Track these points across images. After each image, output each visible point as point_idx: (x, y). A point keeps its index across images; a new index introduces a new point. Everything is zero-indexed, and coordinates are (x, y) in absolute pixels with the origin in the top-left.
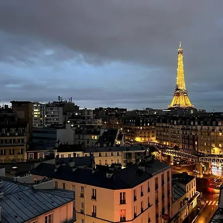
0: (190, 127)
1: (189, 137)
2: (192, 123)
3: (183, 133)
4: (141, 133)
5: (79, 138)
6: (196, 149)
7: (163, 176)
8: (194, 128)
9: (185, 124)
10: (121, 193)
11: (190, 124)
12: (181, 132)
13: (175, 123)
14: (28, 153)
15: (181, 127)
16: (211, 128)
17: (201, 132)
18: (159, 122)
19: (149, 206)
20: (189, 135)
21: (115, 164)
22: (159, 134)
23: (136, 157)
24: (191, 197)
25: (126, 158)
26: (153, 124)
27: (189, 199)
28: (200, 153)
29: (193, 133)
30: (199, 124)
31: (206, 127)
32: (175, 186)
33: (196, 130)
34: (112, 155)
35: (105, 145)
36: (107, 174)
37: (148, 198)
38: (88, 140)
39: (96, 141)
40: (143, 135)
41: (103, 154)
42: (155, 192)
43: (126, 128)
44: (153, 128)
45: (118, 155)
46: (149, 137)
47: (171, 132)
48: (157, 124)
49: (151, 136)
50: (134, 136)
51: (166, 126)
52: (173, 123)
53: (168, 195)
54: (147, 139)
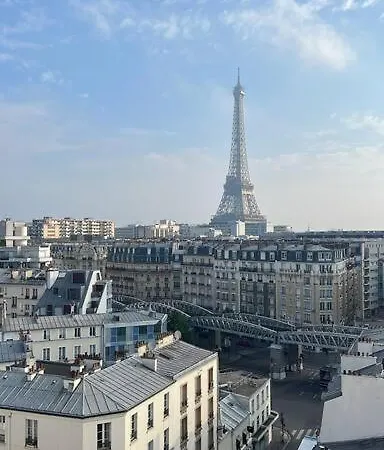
0: (259, 265)
1: (255, 287)
2: (263, 256)
3: (244, 279)
4: (148, 280)
6: (272, 313)
7: (198, 379)
8: (267, 266)
9: (249, 258)
10: (100, 426)
11: (257, 258)
12: (238, 277)
13: (227, 256)
15: (239, 264)
16: (303, 266)
17: (281, 275)
18: (190, 251)
20: (255, 283)
21: (86, 356)
22: (190, 280)
23: (135, 338)
24: (260, 424)
25: (113, 340)
26: (177, 257)
27: (255, 430)
28: (281, 324)
29: (265, 279)
30: (278, 257)
31: (294, 266)
32: (225, 400)
33: (272, 270)
34: (78, 334)
35: (58, 310)
36: (66, 383)
37: (166, 432)
38: (14, 299)
39: (35, 303)
40: (153, 284)
41: (55, 335)
42: (180, 417)
43: (113, 268)
44: (177, 266)
45: (93, 333)
46: (167, 288)
47: (218, 277)
48: (187, 259)
49: (171, 286)
50: (132, 288)
51: (207, 262)
52: (223, 255)
53: (210, 423)
54: (162, 294)
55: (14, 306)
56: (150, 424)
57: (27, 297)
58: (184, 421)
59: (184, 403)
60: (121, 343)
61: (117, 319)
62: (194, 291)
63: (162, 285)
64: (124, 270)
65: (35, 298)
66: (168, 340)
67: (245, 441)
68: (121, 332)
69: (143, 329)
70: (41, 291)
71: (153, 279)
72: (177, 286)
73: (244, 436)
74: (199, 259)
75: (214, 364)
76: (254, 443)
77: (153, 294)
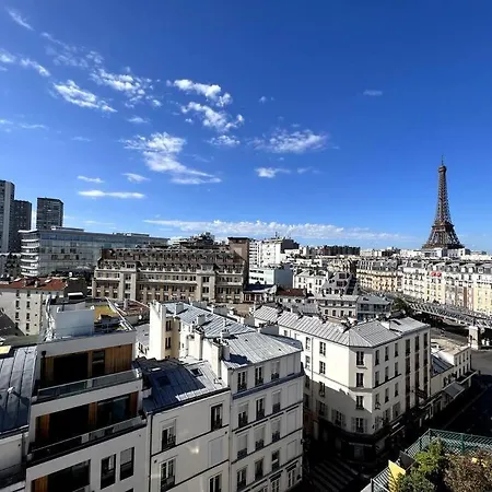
2: (463, 270)
7: (417, 338)
8: (466, 276)
9: (451, 271)
10: (358, 353)
11: (459, 271)
12: (443, 282)
15: (444, 274)
18: (408, 266)
19: (397, 375)
20: (457, 287)
22: (408, 282)
25: (362, 310)
26: (399, 269)
27: (458, 377)
29: (465, 285)
30: (475, 271)
33: (470, 279)
35: (333, 292)
36: (339, 327)
37: (396, 364)
38: (311, 284)
39: (321, 287)
40: (384, 283)
42: (405, 358)
43: (360, 273)
44: (400, 274)
46: (393, 285)
47: (428, 281)
48: (406, 270)
49: (395, 284)
50: (371, 284)
51: (420, 272)
53: (425, 365)
54: (390, 288)
55: (310, 287)
56: (387, 358)
57: (317, 284)
58: (408, 360)
59: (408, 352)
62: (411, 288)
63: (390, 283)
64: (366, 274)
65: (320, 284)
68: (366, 306)
70: (323, 281)
71: (384, 280)
72: (399, 284)
75: (428, 331)
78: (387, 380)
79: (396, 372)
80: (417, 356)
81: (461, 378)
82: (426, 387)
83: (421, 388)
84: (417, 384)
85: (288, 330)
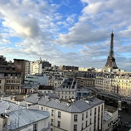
0: (116, 80)
2: (117, 78)
3: (112, 83)
5: (51, 82)
6: (119, 93)
7: (99, 107)
8: (118, 80)
10: (75, 115)
12: (110, 83)
13: (107, 77)
14: (22, 89)
15: (110, 79)
16: (128, 81)
18: (98, 76)
19: (90, 124)
22: (97, 83)
23: (83, 95)
25: (78, 95)
26: (94, 77)
27: (114, 122)
28: (121, 96)
29: (118, 84)
31: (126, 81)
32: (106, 114)
33: (120, 82)
34: (70, 93)
35: (66, 87)
36: (67, 104)
38: (56, 84)
39: (60, 85)
40: (88, 83)
41: (64, 93)
42: (94, 116)
43: (78, 78)
44: (94, 79)
45: (73, 93)
46: (91, 84)
47: (105, 82)
48: (97, 77)
49: (92, 83)
50: (82, 83)
51: (102, 78)
52: (106, 77)
53: (102, 118)
54: (90, 85)
55: (56, 85)
56: (87, 116)
57: (59, 83)
58: (95, 117)
59: (95, 113)
60: (80, 96)
61: (79, 90)
62: (98, 85)
64: (81, 79)
65: (60, 84)
66: (92, 97)
67: (111, 125)
68: (80, 93)
69: (85, 94)
70: (62, 82)
71: (88, 82)
72: (94, 84)
73: (111, 123)
74: (100, 77)
75: (103, 104)
76: (113, 126)
77: (88, 85)
78: (86, 126)
79: (90, 123)
80: (99, 115)
81: (115, 123)
82: (102, 128)
83: (100, 128)
84: (98, 127)
85: (43, 107)
